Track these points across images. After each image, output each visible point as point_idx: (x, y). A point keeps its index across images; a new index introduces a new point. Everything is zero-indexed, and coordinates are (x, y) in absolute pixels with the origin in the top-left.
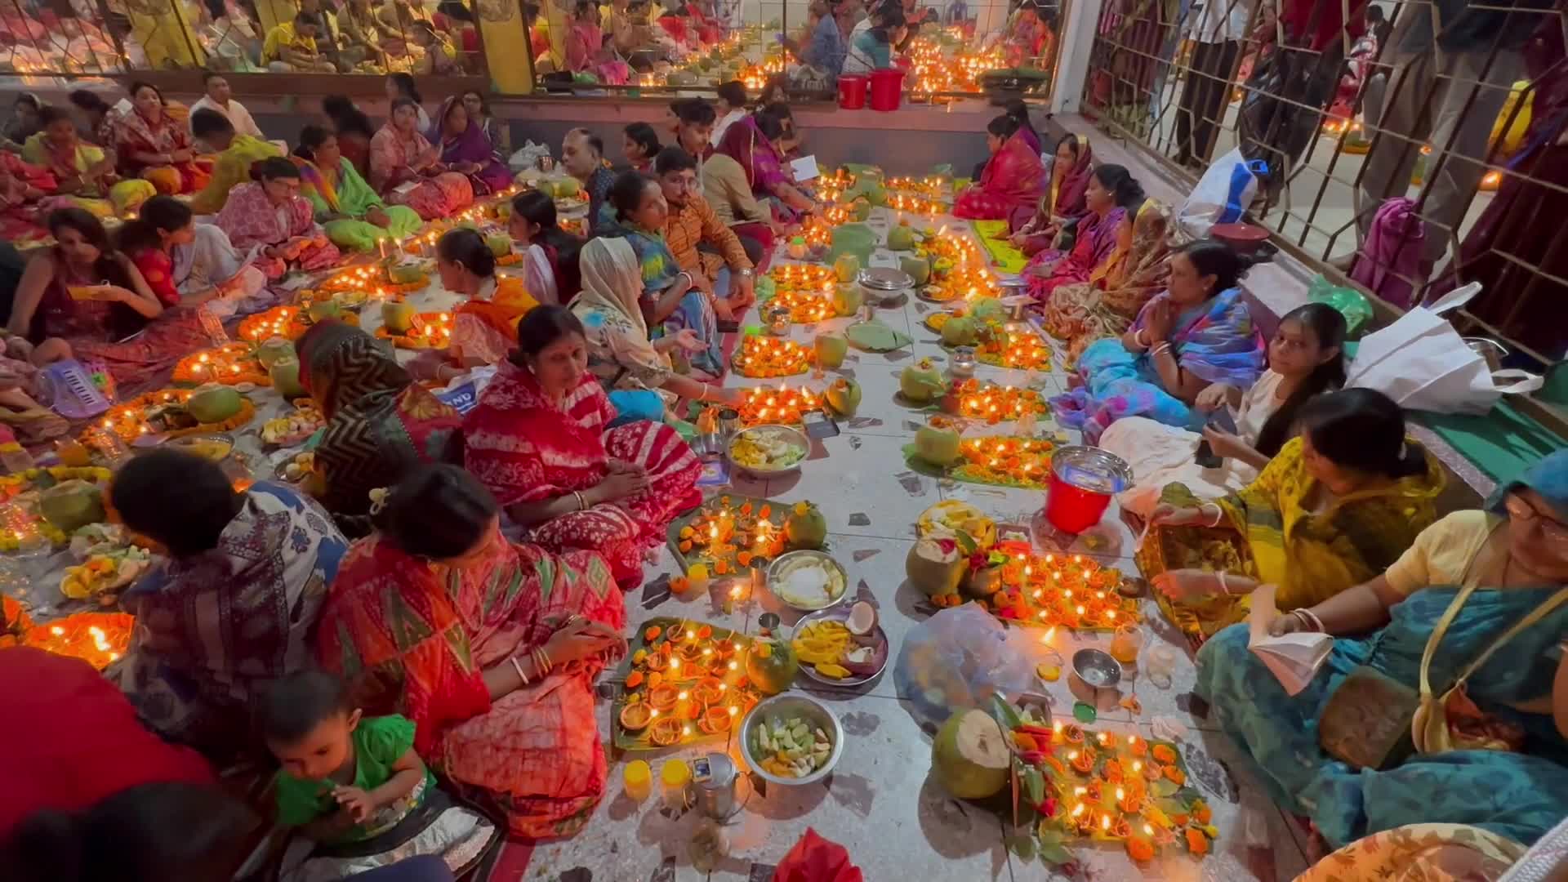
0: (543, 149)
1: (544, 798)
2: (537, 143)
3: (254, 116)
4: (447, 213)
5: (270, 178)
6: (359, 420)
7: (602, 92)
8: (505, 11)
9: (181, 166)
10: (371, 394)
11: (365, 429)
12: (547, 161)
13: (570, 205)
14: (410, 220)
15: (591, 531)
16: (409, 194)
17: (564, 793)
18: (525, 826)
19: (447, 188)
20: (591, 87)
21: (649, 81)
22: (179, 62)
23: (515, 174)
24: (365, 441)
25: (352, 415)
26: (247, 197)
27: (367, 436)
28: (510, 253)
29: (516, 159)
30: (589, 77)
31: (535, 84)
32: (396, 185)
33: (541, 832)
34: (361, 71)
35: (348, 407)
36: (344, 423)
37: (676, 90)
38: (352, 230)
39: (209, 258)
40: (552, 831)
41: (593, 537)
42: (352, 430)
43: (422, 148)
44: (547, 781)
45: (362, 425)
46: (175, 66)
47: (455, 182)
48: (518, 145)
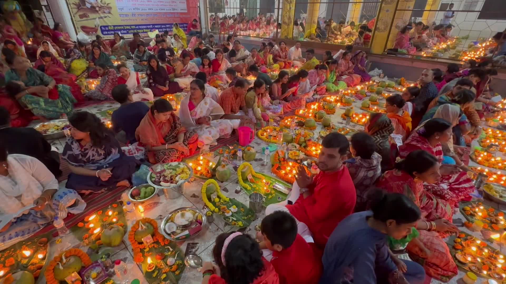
0: (381, 71)
1: (438, 266)
2: (379, 69)
3: (302, 52)
4: (353, 86)
5: (320, 69)
6: (380, 140)
7: (407, 56)
8: (385, 29)
9: (285, 62)
10: (385, 134)
11: (381, 142)
12: (382, 75)
13: (391, 90)
14: (344, 86)
15: (446, 194)
16: (345, 79)
17: (445, 268)
18: (431, 271)
19: (354, 79)
20: (404, 54)
21: (423, 54)
22: (288, 37)
23: (371, 77)
24: (381, 146)
25: (379, 138)
26: (313, 73)
27: (381, 144)
28: (376, 101)
29: (371, 73)
30: (405, 51)
31: (384, 51)
32: (343, 76)
33: (436, 276)
34: (330, 43)
35: (379, 136)
36: (377, 139)
37: (435, 58)
38: (331, 86)
39: (304, 88)
40: (439, 277)
41: (446, 196)
42: (378, 142)
43: (350, 65)
44: (442, 261)
45: (381, 141)
46: (287, 38)
47: (357, 77)
48: (372, 69)
